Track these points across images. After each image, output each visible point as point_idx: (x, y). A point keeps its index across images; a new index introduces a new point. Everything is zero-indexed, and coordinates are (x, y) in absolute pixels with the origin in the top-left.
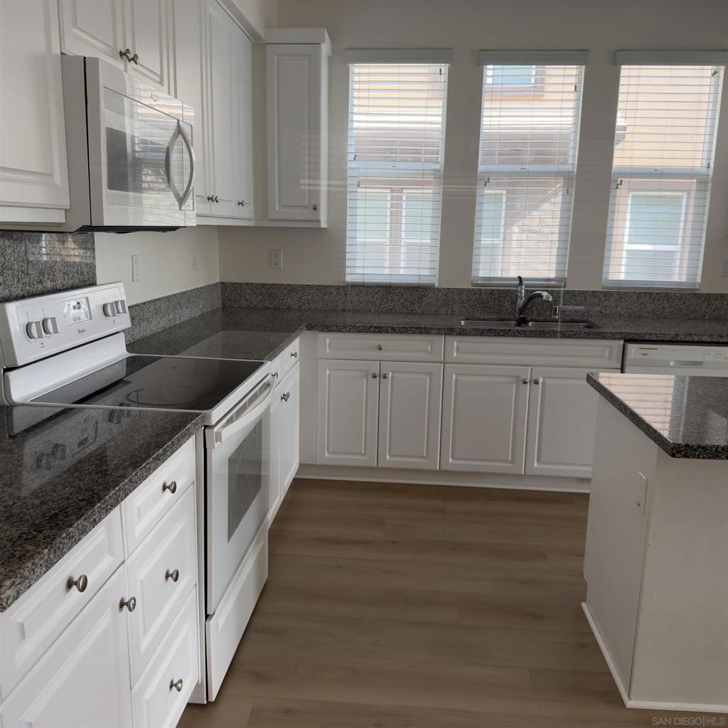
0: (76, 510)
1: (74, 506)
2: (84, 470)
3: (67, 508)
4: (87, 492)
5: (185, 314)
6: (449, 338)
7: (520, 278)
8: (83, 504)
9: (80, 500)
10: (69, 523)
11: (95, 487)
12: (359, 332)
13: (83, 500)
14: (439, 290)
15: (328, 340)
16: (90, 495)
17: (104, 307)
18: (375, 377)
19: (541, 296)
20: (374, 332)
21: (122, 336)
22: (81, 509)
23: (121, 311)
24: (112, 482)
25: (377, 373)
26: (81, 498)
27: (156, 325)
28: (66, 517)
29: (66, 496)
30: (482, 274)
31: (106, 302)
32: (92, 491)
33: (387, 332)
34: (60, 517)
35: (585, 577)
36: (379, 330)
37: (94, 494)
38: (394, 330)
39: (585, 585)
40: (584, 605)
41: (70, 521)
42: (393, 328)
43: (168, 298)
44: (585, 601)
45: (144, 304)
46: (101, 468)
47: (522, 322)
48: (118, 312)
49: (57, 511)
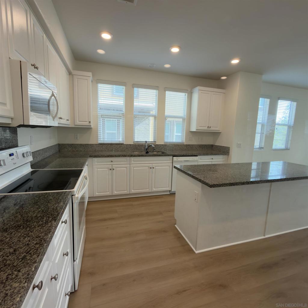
0: (35, 251)
1: (33, 248)
2: (32, 226)
3: (30, 251)
4: (37, 239)
5: (48, 154)
6: (131, 158)
7: (146, 141)
8: (37, 246)
9: (35, 244)
10: (34, 261)
11: (40, 235)
12: (106, 157)
13: (36, 244)
14: (125, 145)
15: (96, 160)
16: (39, 240)
17: (23, 154)
18: (110, 169)
19: (151, 146)
20: (110, 157)
21: (30, 163)
22: (37, 250)
23: (29, 155)
24: (47, 230)
25: (111, 169)
26: (35, 243)
27: (39, 158)
28: (31, 257)
29: (27, 243)
30: (136, 140)
31: (24, 152)
32: (40, 237)
33: (114, 157)
34: (28, 258)
35: (175, 218)
36: (111, 156)
37: (41, 239)
38: (116, 156)
39: (176, 220)
40: (176, 225)
41: (34, 259)
42: (115, 156)
43: (43, 149)
44: (176, 224)
45: (35, 152)
46: (39, 224)
47: (147, 152)
48: (29, 156)
49: (25, 254)
